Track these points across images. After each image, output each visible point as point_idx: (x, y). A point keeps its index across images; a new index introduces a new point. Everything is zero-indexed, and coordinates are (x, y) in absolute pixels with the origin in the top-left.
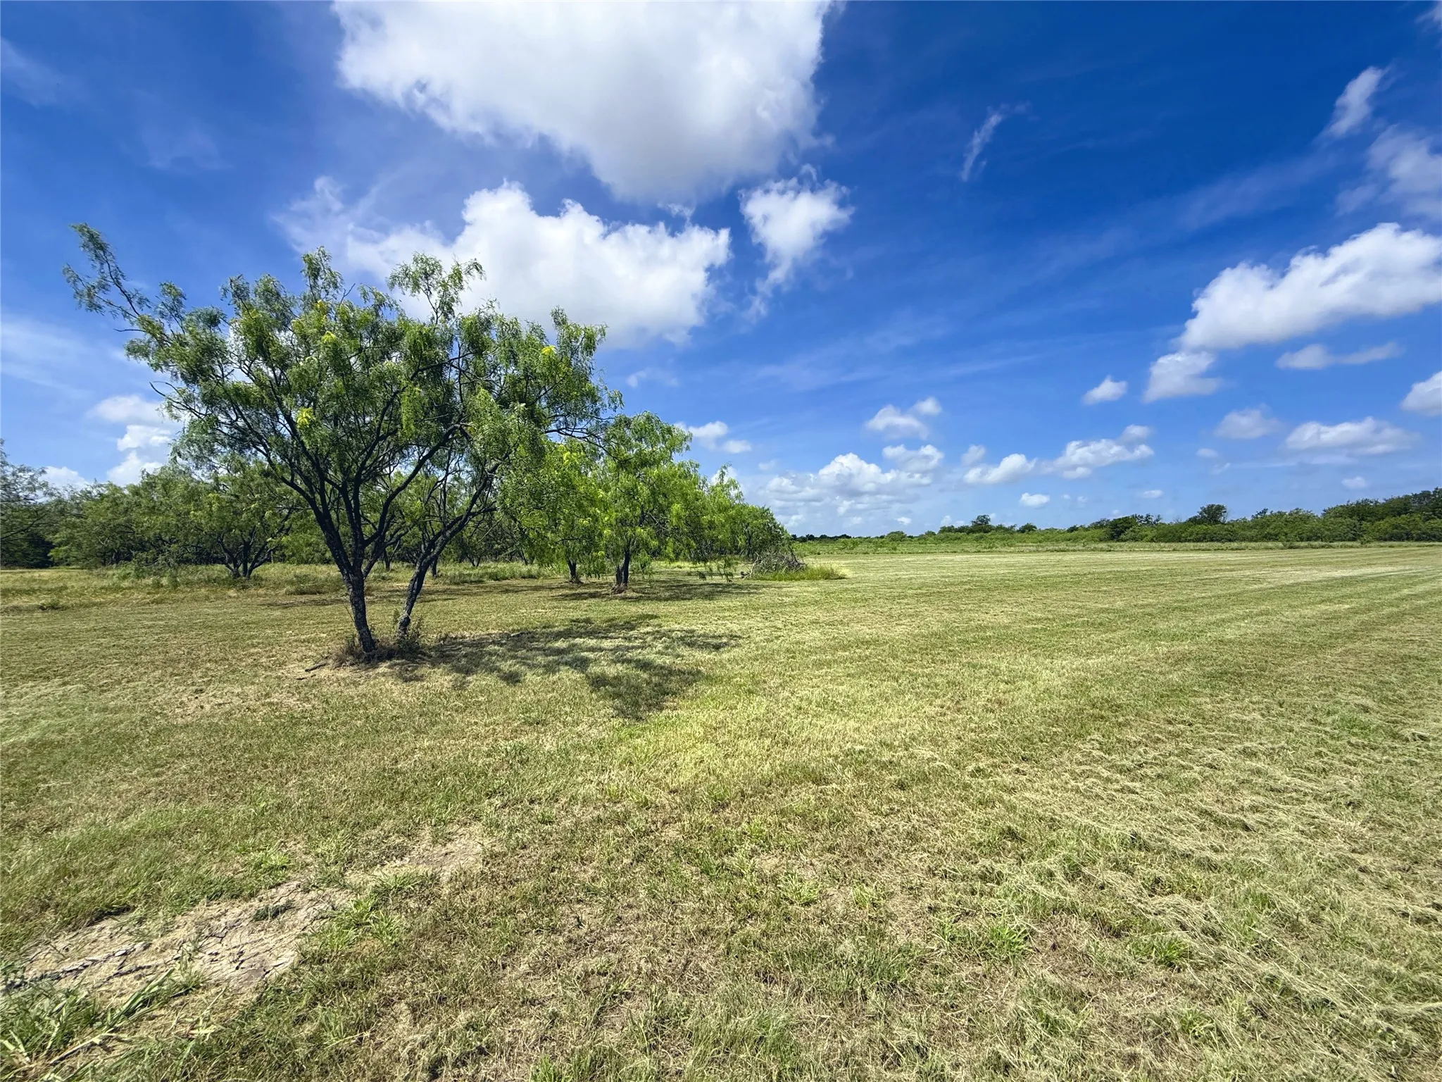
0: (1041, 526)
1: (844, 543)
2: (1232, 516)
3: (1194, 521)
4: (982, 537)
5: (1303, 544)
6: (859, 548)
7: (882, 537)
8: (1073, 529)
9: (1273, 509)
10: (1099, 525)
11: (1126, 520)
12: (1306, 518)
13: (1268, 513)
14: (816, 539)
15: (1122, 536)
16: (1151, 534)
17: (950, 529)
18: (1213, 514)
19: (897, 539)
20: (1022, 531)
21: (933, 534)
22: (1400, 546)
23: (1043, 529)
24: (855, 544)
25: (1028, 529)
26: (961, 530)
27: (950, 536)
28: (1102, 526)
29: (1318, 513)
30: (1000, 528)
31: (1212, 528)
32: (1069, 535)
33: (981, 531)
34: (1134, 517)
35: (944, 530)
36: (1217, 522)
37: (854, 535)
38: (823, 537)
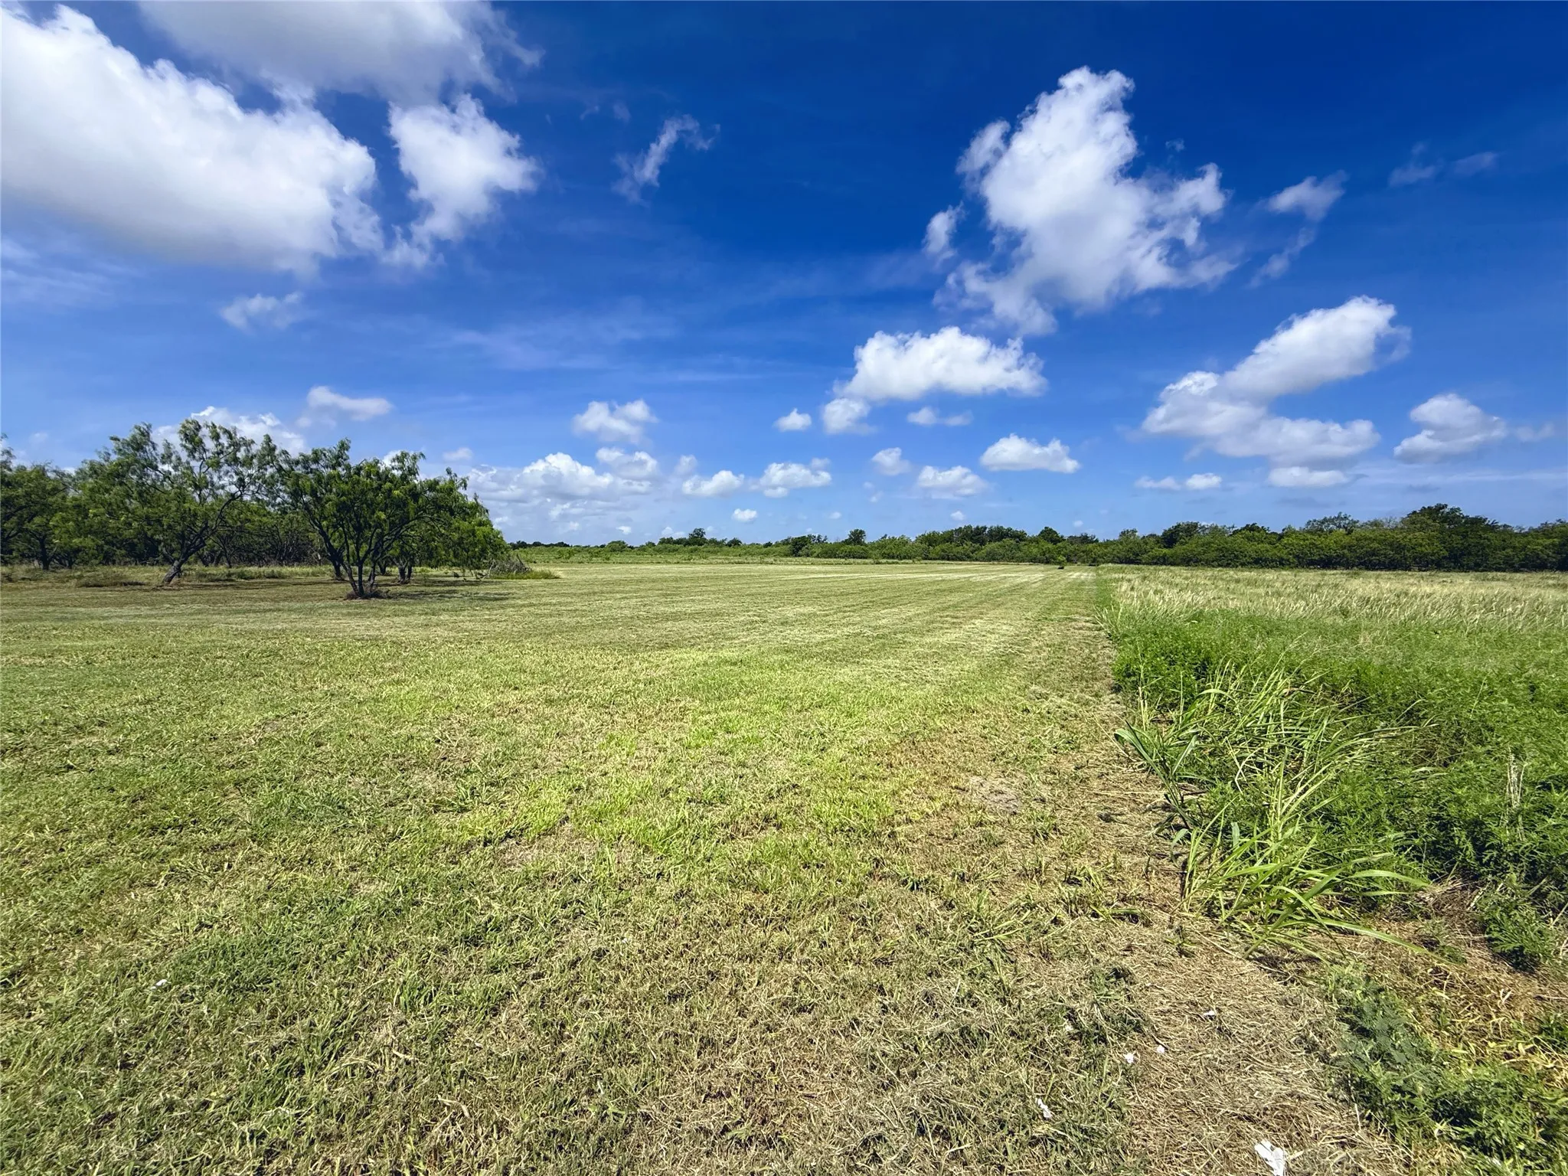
0: (746, 541)
1: (563, 551)
3: (846, 542)
4: (696, 550)
5: (884, 561)
6: (573, 559)
7: (602, 546)
8: (769, 545)
9: (890, 536)
10: (786, 542)
11: (804, 537)
12: (904, 542)
14: (530, 546)
15: (799, 553)
16: (818, 551)
17: (669, 541)
18: (857, 537)
19: (618, 548)
20: (729, 545)
21: (653, 545)
23: (748, 543)
24: (571, 554)
25: (735, 543)
26: (679, 542)
27: (669, 547)
28: (788, 544)
29: (913, 539)
30: (713, 542)
31: (856, 548)
32: (766, 549)
33: (696, 543)
34: (810, 536)
35: (663, 541)
36: (859, 543)
37: (573, 543)
38: (536, 544)
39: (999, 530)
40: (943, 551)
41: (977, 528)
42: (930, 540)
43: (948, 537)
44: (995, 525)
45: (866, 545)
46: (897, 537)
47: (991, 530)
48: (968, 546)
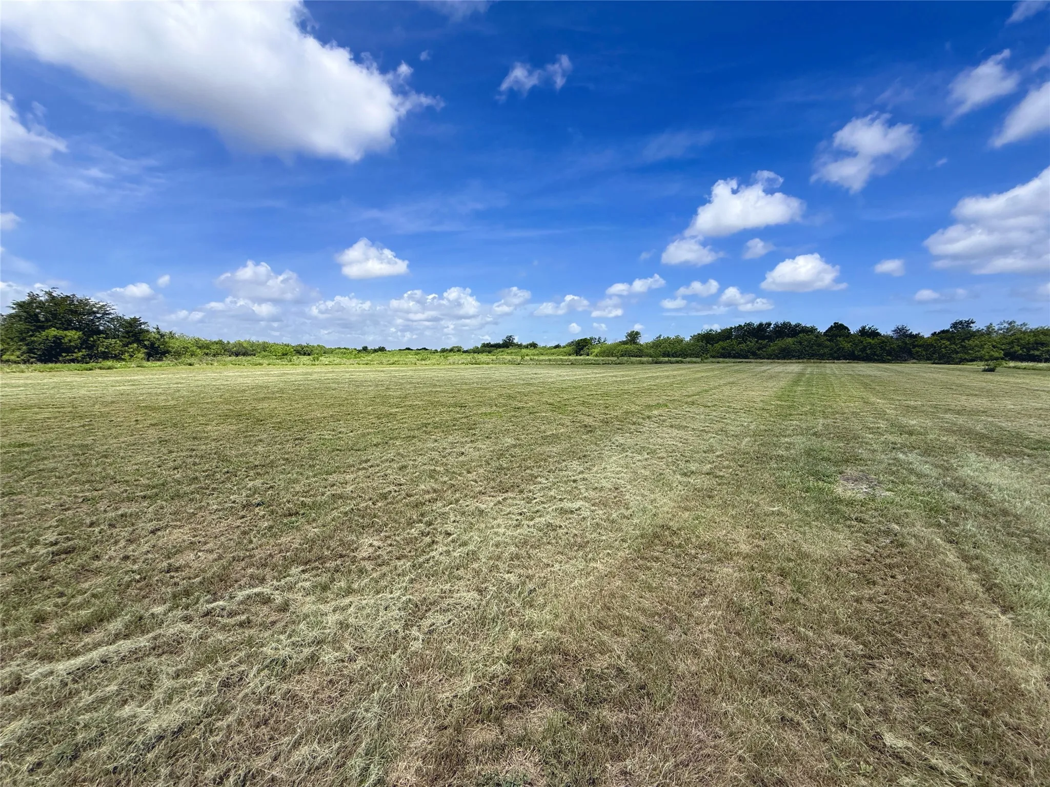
0: (540, 343)
2: (644, 340)
3: (624, 343)
8: (556, 347)
9: (664, 336)
10: (570, 345)
11: (585, 340)
12: (679, 341)
13: (662, 338)
15: (582, 352)
18: (633, 337)
22: (723, 362)
23: (541, 346)
26: (495, 345)
29: (688, 339)
31: (632, 348)
32: (554, 350)
34: (591, 339)
36: (635, 343)
39: (786, 325)
40: (723, 349)
41: (761, 325)
42: (707, 339)
43: (726, 335)
44: (780, 321)
45: (641, 345)
46: (672, 336)
47: (777, 326)
48: (752, 343)
